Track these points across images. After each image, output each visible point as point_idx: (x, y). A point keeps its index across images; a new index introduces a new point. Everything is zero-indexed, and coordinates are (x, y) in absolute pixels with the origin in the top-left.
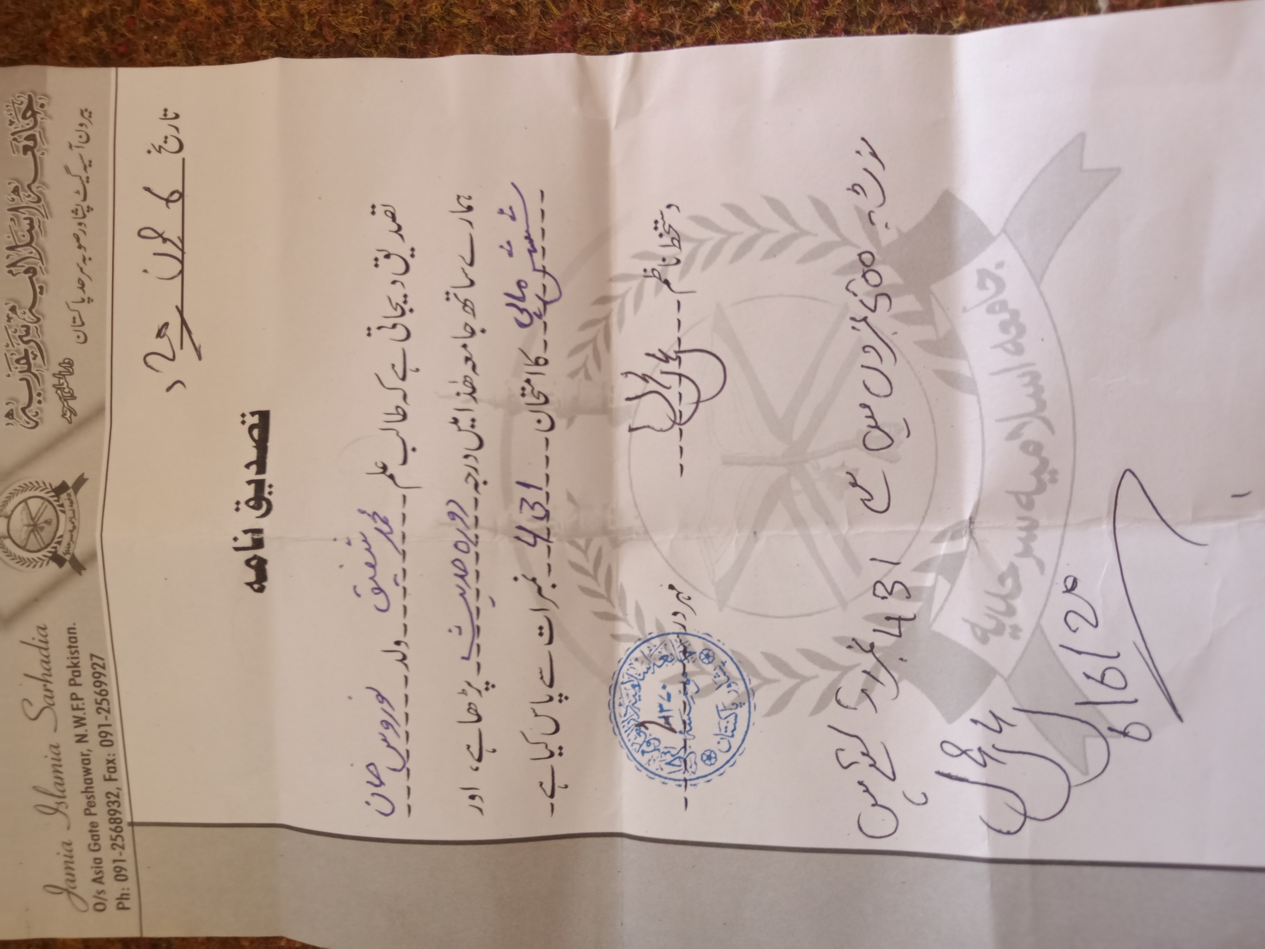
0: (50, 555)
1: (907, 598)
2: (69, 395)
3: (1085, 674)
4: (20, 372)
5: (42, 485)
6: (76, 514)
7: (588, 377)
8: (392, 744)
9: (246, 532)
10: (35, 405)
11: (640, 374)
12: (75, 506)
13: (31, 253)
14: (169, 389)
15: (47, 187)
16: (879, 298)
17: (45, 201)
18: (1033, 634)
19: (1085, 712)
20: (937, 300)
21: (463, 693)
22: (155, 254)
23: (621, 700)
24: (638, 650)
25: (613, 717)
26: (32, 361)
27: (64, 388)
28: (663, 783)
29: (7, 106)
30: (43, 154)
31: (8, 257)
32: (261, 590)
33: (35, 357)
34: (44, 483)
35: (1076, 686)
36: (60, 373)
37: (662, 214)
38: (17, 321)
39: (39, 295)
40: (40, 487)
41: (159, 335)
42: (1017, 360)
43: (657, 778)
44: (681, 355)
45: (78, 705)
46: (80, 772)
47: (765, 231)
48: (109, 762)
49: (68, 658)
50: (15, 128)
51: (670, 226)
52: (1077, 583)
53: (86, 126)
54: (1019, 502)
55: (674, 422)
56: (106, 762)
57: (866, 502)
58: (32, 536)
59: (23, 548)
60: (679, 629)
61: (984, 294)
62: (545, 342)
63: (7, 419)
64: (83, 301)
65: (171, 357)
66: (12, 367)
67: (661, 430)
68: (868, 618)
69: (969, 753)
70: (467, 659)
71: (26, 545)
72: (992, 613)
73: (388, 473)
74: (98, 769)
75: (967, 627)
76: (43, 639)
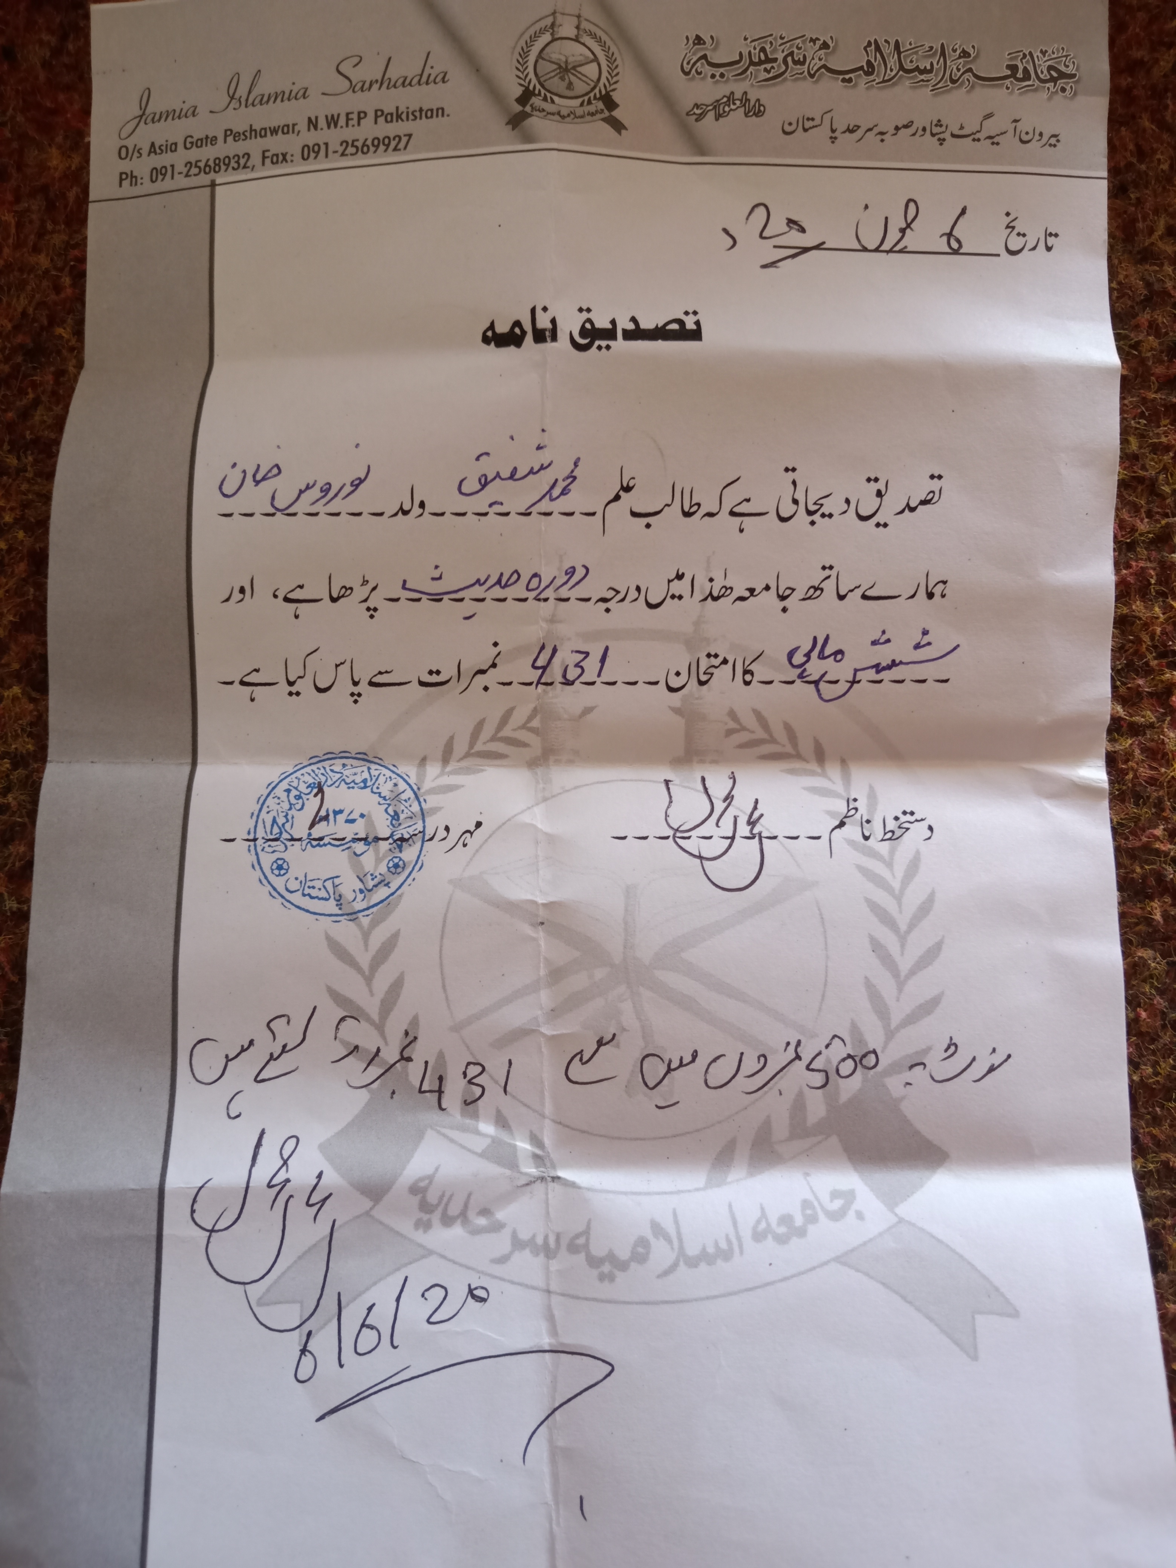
0: (531, 88)
1: (465, 1101)
2: (721, 112)
3: (374, 1305)
4: (750, 53)
5: (615, 79)
6: (579, 120)
7: (730, 732)
8: (303, 495)
9: (553, 321)
10: (709, 70)
11: (733, 793)
12: (589, 118)
13: (891, 70)
14: (725, 231)
15: (968, 92)
16: (823, 1074)
17: (952, 88)
18: (421, 1246)
19: (329, 1304)
20: (820, 1142)
21: (364, 581)
22: (886, 218)
23: (349, 767)
24: (407, 787)
25: (331, 756)
26: (763, 66)
27: (729, 106)
28: (253, 814)
29: (1063, 49)
30: (1008, 88)
31: (886, 41)
32: (486, 340)
33: (768, 72)
34: (616, 82)
35: (359, 1295)
36: (748, 100)
37: (922, 820)
38: (811, 50)
39: (841, 77)
40: (612, 78)
41: (790, 222)
42: (746, 1234)
43: (259, 806)
44: (757, 838)
45: (352, 119)
46: (274, 124)
47: (903, 940)
48: (284, 155)
49: (408, 108)
50: (1038, 56)
51: (908, 829)
52: (480, 1302)
53: (1040, 140)
54: (577, 1236)
55: (677, 830)
56: (284, 152)
57: (579, 1056)
58: (555, 67)
59: (540, 56)
60: (429, 833)
61: (825, 1198)
62: (771, 682)
63: (694, 37)
64: (833, 131)
65: (764, 235)
66: (756, 43)
67: (667, 816)
68: (441, 1056)
69: (284, 1168)
70: (404, 587)
71: (543, 59)
72: (445, 1199)
73: (622, 493)
74: (276, 144)
75: (429, 1171)
76: (432, 78)
